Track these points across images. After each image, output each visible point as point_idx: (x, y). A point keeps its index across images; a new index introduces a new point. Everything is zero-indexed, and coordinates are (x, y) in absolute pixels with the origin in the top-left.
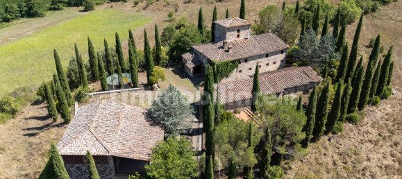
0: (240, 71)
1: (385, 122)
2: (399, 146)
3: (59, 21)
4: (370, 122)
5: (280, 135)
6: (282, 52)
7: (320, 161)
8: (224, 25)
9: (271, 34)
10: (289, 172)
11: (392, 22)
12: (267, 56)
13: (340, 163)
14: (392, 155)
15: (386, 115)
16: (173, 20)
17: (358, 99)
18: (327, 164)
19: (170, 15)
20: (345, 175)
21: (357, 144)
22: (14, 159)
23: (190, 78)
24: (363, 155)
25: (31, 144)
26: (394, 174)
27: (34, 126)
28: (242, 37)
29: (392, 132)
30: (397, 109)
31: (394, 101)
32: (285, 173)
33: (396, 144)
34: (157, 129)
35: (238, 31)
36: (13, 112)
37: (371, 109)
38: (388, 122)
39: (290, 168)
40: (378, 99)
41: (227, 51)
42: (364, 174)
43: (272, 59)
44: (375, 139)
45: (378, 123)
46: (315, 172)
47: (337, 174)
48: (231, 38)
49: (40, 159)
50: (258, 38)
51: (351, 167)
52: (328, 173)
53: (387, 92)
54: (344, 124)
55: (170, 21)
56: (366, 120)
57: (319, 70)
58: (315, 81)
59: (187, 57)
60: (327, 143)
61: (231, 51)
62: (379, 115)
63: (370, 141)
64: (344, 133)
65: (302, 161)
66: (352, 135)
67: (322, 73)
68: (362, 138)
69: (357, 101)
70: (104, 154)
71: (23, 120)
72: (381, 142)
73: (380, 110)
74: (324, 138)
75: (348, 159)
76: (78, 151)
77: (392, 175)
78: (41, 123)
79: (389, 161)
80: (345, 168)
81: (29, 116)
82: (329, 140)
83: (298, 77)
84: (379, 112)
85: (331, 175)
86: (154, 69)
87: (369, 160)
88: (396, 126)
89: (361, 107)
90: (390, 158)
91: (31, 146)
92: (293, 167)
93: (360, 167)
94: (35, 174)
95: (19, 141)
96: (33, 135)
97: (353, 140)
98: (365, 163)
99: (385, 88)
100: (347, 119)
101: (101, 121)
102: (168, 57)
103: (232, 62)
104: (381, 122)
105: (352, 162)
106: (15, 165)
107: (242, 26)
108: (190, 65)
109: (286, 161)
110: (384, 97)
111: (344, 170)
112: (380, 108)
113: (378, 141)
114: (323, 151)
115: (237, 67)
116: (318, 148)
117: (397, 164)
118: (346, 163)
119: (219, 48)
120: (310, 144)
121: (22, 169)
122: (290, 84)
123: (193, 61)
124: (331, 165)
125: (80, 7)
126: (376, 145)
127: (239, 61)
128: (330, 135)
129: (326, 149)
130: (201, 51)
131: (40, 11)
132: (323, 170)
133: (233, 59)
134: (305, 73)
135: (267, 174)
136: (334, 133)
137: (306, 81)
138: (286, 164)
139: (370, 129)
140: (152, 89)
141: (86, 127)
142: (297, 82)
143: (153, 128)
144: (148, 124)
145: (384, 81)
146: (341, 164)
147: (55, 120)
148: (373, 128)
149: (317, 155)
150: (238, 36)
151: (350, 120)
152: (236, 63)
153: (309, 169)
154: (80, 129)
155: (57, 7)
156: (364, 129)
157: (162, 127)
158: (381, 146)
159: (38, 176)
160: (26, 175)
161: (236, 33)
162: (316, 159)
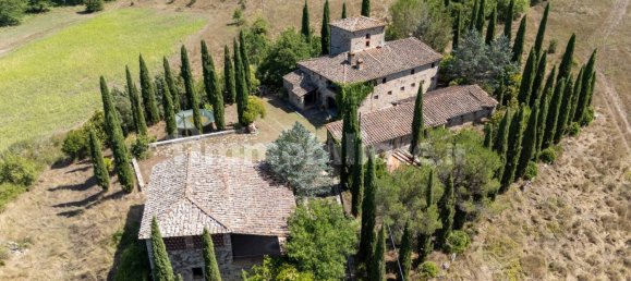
0: (377, 97)
1: (591, 158)
2: (615, 190)
3: (47, 31)
4: (571, 160)
5: (465, 186)
6: (433, 66)
7: (514, 219)
8: (347, 28)
9: (412, 39)
10: (475, 237)
11: (573, 14)
12: (413, 72)
13: (540, 219)
14: (608, 203)
15: (590, 147)
16: (242, 23)
17: (555, 128)
18: (525, 222)
19: (236, 15)
20: (551, 235)
21: (559, 192)
22: (53, 253)
23: (300, 111)
24: (569, 206)
25: (74, 229)
26: (615, 229)
27: (70, 201)
28: (373, 46)
29: (603, 172)
30: (603, 139)
31: (598, 128)
32: (472, 240)
33: (611, 188)
34: (282, 189)
35: (368, 36)
36: (27, 182)
37: (569, 141)
38: (595, 158)
39: (477, 233)
40: (578, 126)
41: (355, 67)
42: (576, 233)
43: (419, 76)
44: (581, 182)
45: (582, 161)
46: (510, 235)
47: (541, 235)
48: (357, 47)
49: (100, 250)
50: (396, 46)
51: (557, 225)
52: (528, 234)
53: (589, 116)
54: (537, 165)
55: (237, 24)
56: (564, 157)
57: (491, 89)
58: (487, 105)
59: (292, 78)
60: (519, 193)
61: (361, 68)
62: (581, 148)
63: (576, 187)
64: (539, 177)
65: (490, 221)
66: (550, 180)
67: (494, 94)
68: (564, 183)
69: (554, 131)
70: (220, 232)
71: (48, 193)
72: (590, 187)
73: (581, 142)
74: (514, 187)
75: (550, 213)
76: (178, 231)
77: (613, 231)
78: (80, 196)
79: (605, 212)
80: (549, 226)
81: (55, 186)
82: (522, 188)
83: (462, 101)
84: (579, 145)
85: (532, 237)
86: (250, 101)
87: (579, 212)
88: (606, 163)
89: (557, 139)
90: (605, 207)
91: (75, 232)
92: (480, 230)
93: (570, 224)
94: (99, 272)
95: (51, 225)
96: (72, 214)
97: (552, 186)
98: (575, 218)
99: (585, 110)
100: (541, 157)
101: (197, 183)
102: (258, 82)
103: (366, 84)
104: (586, 159)
105: (558, 217)
106: (58, 263)
107: (373, 29)
108: (300, 92)
109: (469, 223)
110: (585, 123)
111: (548, 230)
112: (580, 139)
113: (586, 185)
114: (516, 205)
115: (372, 90)
116: (508, 201)
117: (616, 215)
118: (549, 219)
119: (343, 63)
120: (497, 197)
121: (70, 267)
122: (454, 113)
123: (303, 86)
124: (529, 224)
125: (78, 7)
126: (584, 191)
127: (375, 82)
128: (521, 181)
129: (519, 201)
130: (315, 69)
131: (12, 16)
132: (520, 231)
133: (366, 79)
134: (472, 95)
135: (447, 243)
136: (526, 178)
137: (476, 107)
138: (469, 227)
139: (572, 169)
140: (248, 131)
141: (180, 194)
142: (463, 108)
143: (275, 189)
144: (266, 184)
145: (584, 100)
146: (543, 221)
147: (105, 188)
148: (577, 167)
149: (508, 211)
150: (368, 44)
151: (545, 158)
152: (371, 84)
153: (502, 232)
154: (169, 197)
155: (38, 7)
156: (564, 170)
157: (288, 186)
158: (592, 192)
159: (104, 276)
160: (83, 276)
161: (364, 40)
162: (509, 217)
